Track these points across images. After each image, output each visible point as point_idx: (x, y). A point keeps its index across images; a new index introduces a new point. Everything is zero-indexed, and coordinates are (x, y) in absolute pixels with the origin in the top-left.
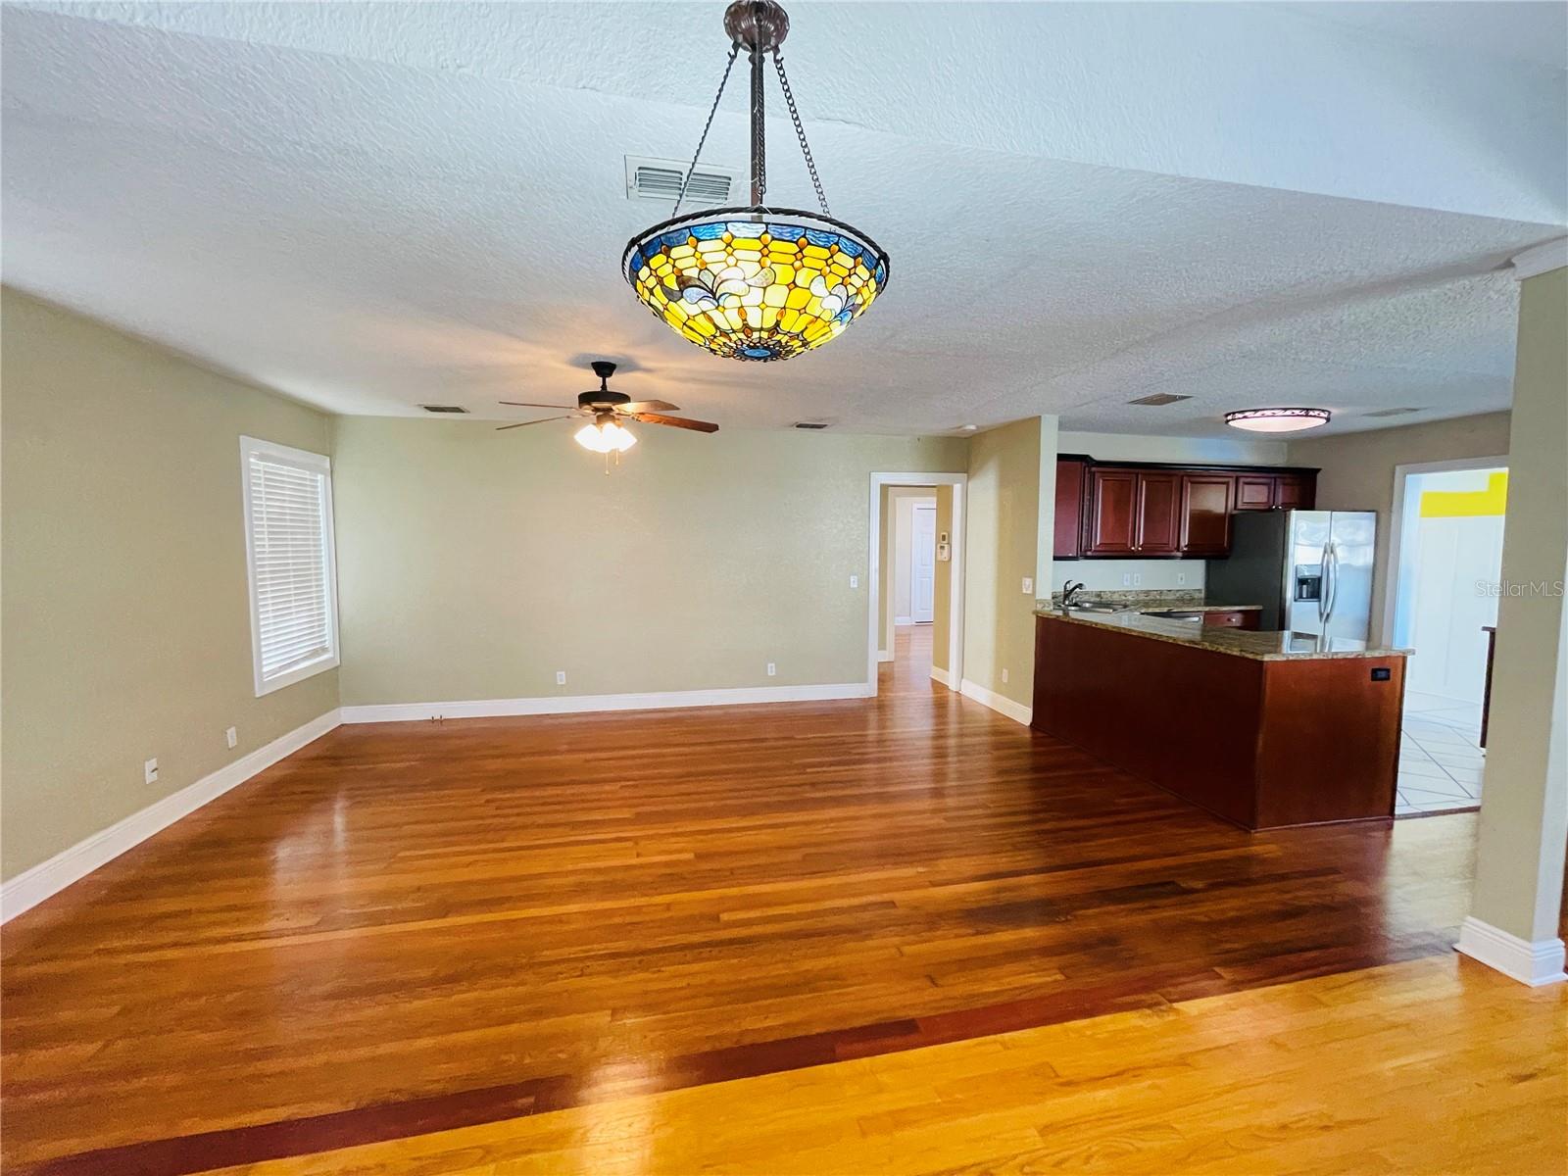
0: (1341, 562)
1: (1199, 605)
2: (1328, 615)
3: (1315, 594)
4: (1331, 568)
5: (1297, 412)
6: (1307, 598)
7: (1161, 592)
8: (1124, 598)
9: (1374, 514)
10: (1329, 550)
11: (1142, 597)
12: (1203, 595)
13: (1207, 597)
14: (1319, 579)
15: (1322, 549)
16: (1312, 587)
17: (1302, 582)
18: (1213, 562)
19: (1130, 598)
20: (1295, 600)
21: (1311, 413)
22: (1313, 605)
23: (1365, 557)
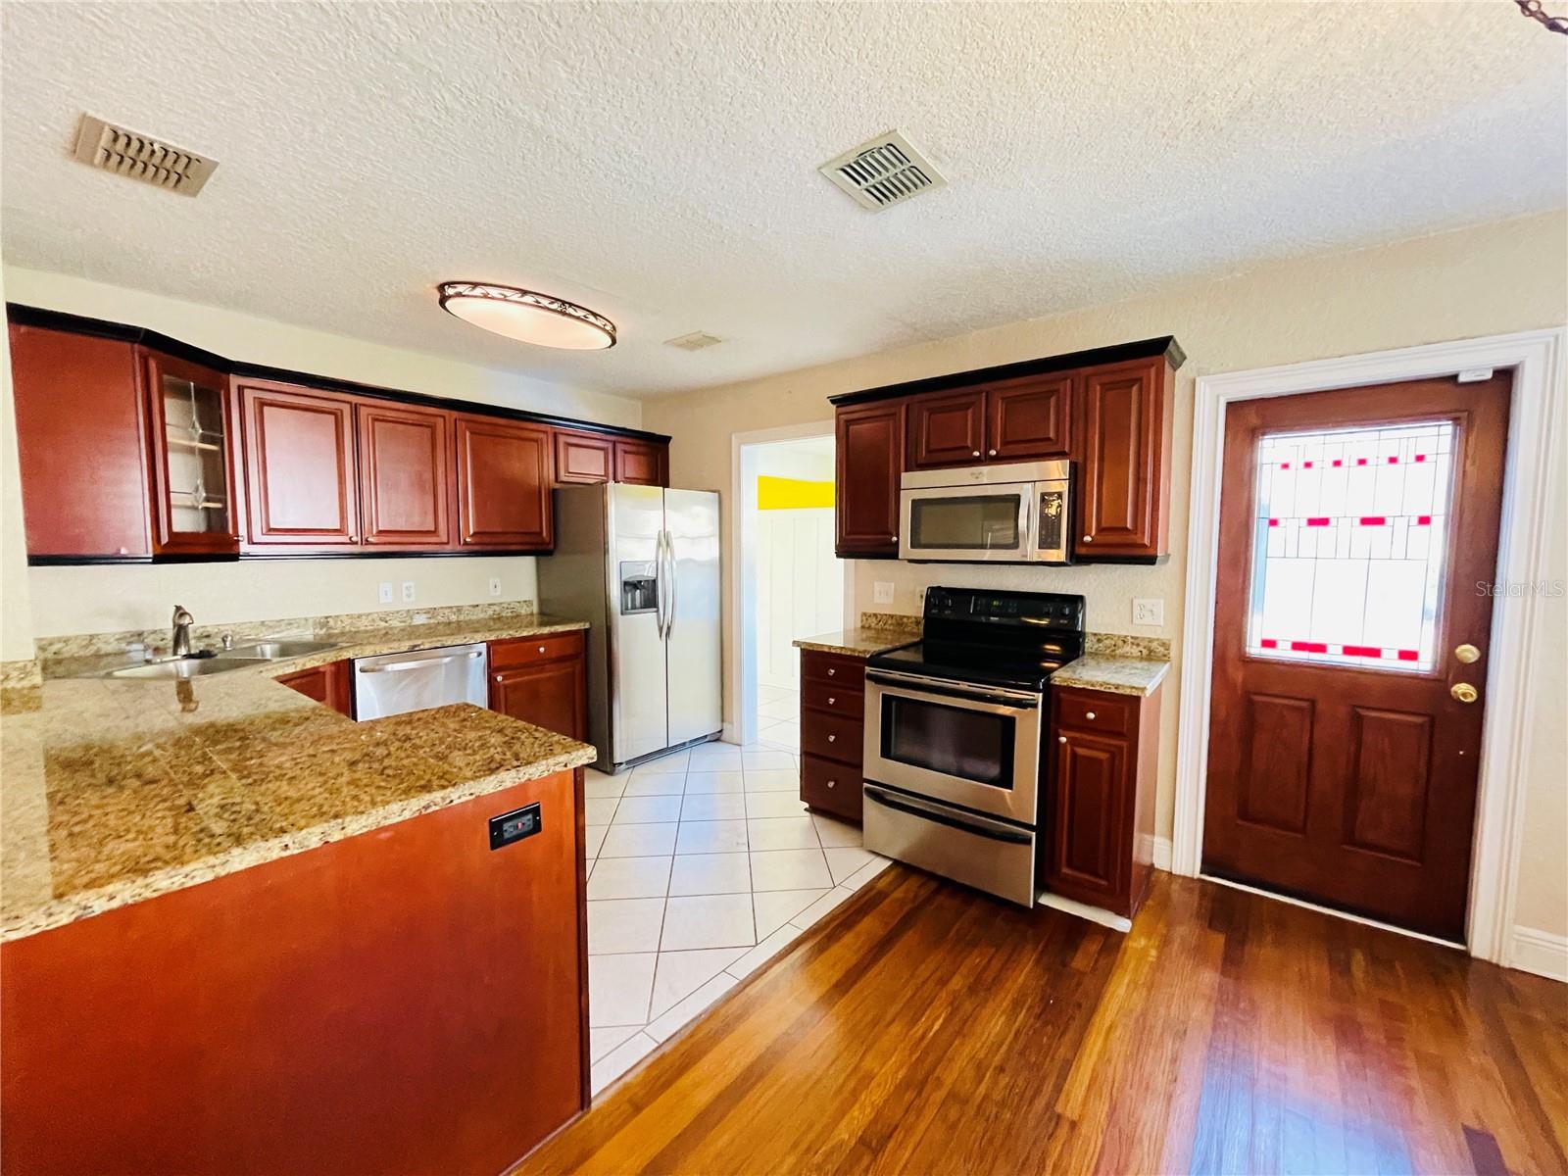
0: (678, 557)
1: (530, 624)
2: (669, 628)
3: (650, 602)
4: (667, 567)
5: (545, 302)
6: (641, 608)
7: (459, 609)
8: (383, 624)
9: (716, 494)
10: (665, 541)
11: (420, 620)
12: (535, 609)
13: (541, 613)
14: (654, 581)
15: (655, 542)
16: (645, 593)
17: (630, 586)
18: (542, 558)
19: (396, 623)
20: (622, 614)
21: (570, 310)
22: (649, 616)
23: (710, 551)
